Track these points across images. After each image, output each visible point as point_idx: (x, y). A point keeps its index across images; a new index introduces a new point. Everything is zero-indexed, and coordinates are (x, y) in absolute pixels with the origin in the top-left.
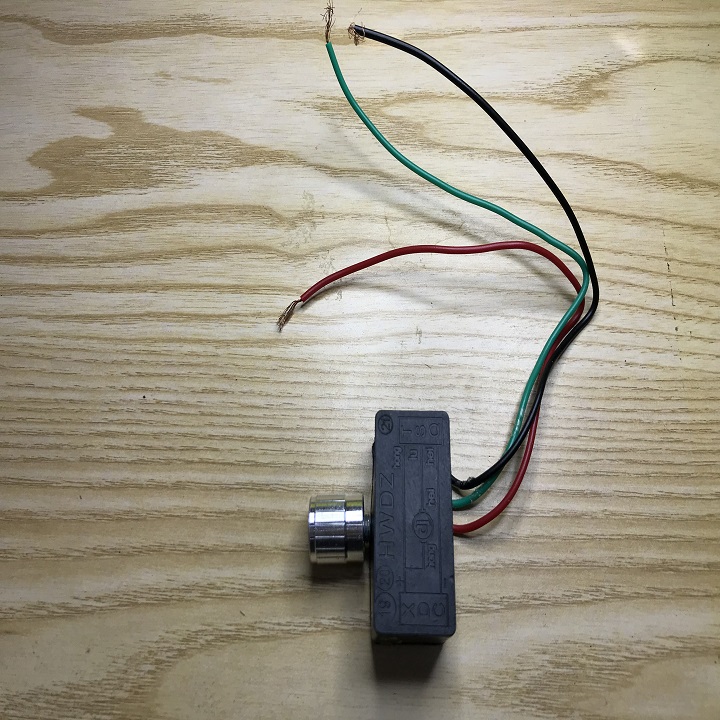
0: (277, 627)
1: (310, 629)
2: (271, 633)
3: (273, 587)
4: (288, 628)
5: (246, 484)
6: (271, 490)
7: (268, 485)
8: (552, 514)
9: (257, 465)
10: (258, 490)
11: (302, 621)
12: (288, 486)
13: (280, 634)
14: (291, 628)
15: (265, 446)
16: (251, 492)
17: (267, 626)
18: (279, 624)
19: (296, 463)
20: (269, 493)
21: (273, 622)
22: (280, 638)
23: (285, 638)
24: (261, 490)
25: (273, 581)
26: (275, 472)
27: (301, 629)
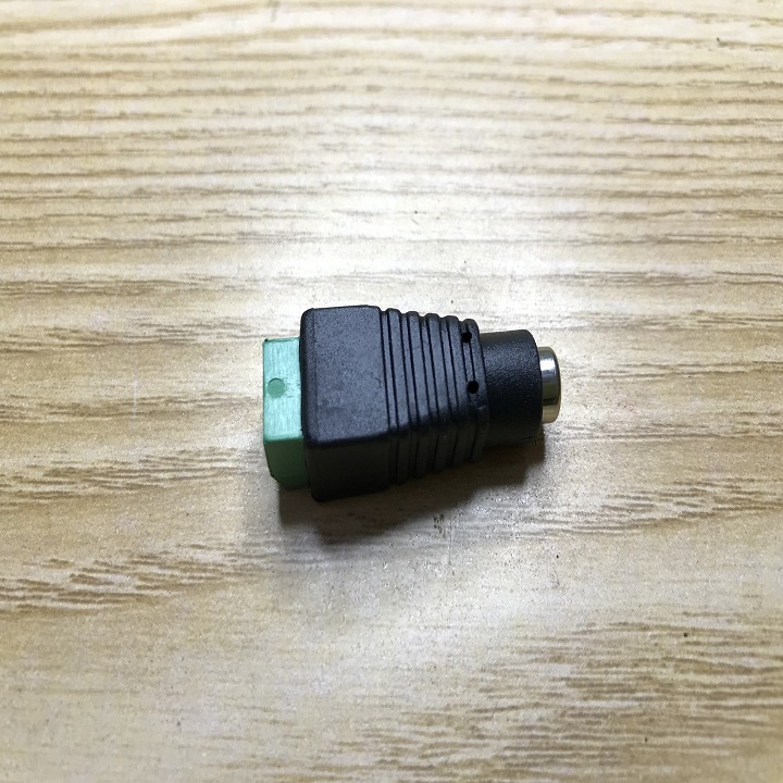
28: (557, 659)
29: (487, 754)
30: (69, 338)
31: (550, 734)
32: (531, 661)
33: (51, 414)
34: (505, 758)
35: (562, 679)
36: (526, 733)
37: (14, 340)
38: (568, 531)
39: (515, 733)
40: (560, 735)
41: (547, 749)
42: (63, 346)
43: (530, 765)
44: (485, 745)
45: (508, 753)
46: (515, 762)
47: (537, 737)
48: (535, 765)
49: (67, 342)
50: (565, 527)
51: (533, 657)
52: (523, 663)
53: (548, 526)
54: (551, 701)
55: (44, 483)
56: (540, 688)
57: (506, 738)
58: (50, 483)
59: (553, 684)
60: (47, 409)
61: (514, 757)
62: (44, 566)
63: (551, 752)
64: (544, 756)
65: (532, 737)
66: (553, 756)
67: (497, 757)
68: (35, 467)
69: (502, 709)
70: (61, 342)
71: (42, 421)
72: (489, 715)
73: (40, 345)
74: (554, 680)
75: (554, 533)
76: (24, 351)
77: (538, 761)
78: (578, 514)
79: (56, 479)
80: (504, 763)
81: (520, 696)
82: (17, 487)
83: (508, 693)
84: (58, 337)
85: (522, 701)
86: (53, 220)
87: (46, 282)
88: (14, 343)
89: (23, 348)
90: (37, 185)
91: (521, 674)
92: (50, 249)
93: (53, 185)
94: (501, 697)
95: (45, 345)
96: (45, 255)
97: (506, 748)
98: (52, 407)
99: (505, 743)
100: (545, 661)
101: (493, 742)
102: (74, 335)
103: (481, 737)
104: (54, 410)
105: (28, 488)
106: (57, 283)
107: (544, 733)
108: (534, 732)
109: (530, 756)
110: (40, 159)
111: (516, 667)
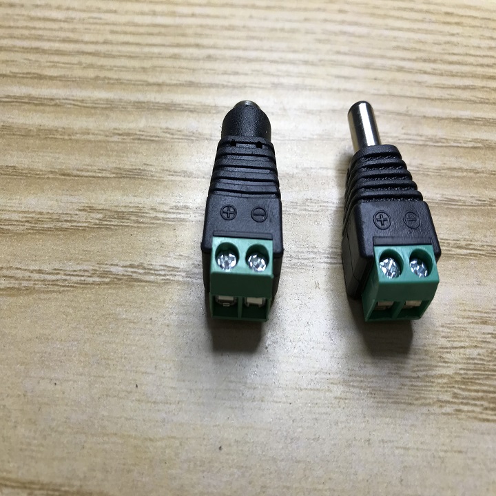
0: (36, 276)
1: (91, 280)
2: (25, 283)
3: (38, 221)
4: (54, 277)
5: (20, 97)
6: (56, 105)
7: (52, 99)
8: (470, 145)
9: (41, 77)
10: (36, 105)
11: (79, 268)
12: (82, 101)
13: (39, 286)
14: (59, 277)
15: (56, 58)
16: (26, 107)
17: (19, 274)
18: (40, 272)
19: (97, 78)
20: (52, 109)
21: (31, 268)
22: (39, 291)
23: (47, 292)
24: (42, 104)
25: (41, 213)
26: (65, 86)
27: (75, 279)
28: (485, 323)
29: (450, 372)
30: (176, 134)
31: (485, 363)
32: (470, 323)
33: (170, 175)
34: (461, 374)
35: (489, 334)
36: (471, 361)
37: (141, 133)
38: (483, 255)
39: (465, 361)
40: (491, 364)
41: (484, 371)
42: (173, 138)
43: (476, 379)
44: (448, 367)
45: (462, 372)
46: (467, 377)
47: (478, 364)
48: (479, 379)
49: (175, 137)
50: (481, 252)
51: (470, 320)
52: (465, 324)
53: (472, 251)
54: (484, 345)
55: (170, 213)
56: (477, 337)
57: (460, 363)
58: (174, 213)
59: (483, 336)
60: (167, 173)
61: (466, 374)
62: (175, 258)
63: (487, 373)
64: (483, 375)
65: (475, 364)
66: (489, 375)
67: (456, 374)
68: (163, 203)
69: (456, 348)
70: (171, 136)
71: (165, 179)
72: (448, 350)
73: (158, 137)
74: (484, 333)
75: (475, 255)
76: (149, 140)
77: (480, 377)
78: (488, 246)
79: (177, 211)
80: (460, 377)
81: (465, 341)
82: (153, 214)
83: (458, 339)
84: (169, 133)
85: (467, 344)
86: (158, 69)
87: (158, 103)
88: (142, 135)
89: (148, 138)
90: (146, 50)
91: (465, 329)
92: (159, 85)
93: (156, 50)
94: (454, 341)
95: (161, 137)
96: (156, 88)
97: (461, 369)
98: (170, 171)
99: (460, 366)
100: (478, 323)
101: (452, 365)
102: (179, 133)
103: (446, 362)
104: (171, 173)
105: (161, 215)
106: (165, 104)
107: (481, 362)
108: (476, 361)
109: (475, 374)
110: (147, 36)
111: (461, 326)
